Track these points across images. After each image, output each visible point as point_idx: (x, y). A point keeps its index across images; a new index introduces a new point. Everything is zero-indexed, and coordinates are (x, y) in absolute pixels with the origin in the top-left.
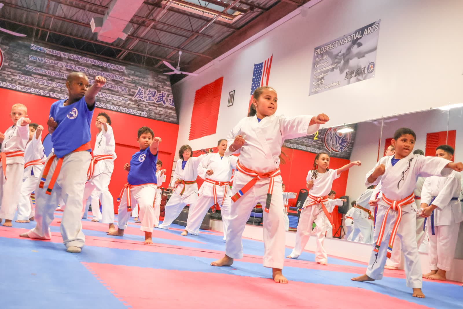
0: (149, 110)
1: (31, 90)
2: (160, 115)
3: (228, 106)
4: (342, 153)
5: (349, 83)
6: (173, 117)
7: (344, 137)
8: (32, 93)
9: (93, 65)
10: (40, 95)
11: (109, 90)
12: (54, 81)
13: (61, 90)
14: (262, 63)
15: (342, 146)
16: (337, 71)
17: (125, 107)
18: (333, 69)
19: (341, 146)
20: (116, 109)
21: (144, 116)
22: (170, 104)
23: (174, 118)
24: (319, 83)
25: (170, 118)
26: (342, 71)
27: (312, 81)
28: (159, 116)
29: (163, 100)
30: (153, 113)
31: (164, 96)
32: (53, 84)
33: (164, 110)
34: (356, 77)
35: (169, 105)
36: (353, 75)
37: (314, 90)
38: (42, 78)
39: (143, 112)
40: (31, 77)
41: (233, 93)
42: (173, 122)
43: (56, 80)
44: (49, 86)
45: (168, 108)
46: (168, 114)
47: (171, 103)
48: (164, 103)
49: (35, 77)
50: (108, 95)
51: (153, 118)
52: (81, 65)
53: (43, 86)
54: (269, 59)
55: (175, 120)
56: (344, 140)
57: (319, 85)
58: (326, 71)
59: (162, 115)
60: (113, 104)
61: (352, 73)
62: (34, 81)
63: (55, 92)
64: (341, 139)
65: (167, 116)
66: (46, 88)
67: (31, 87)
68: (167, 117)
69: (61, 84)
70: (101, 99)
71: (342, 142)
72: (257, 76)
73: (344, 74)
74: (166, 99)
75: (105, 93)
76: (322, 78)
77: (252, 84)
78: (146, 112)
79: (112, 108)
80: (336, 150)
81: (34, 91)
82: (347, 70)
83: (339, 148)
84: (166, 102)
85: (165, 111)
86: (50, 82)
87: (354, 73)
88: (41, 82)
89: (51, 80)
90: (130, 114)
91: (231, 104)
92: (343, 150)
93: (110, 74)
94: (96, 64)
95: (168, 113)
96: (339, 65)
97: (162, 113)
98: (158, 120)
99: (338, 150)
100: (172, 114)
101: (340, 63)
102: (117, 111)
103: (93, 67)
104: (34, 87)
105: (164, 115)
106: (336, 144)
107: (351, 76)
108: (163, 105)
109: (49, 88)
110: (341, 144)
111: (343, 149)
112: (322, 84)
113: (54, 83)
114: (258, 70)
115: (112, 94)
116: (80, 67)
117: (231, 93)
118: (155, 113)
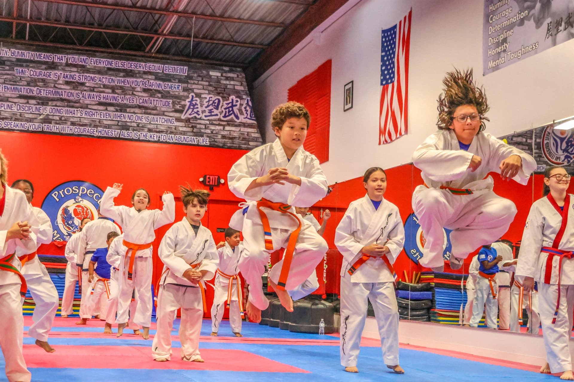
0: (212, 133)
1: (12, 124)
2: (232, 138)
3: (345, 111)
4: (569, 166)
5: (554, 43)
6: (254, 140)
7: (570, 137)
8: (14, 130)
9: (109, 69)
10: (27, 131)
11: (140, 107)
12: (47, 104)
13: (60, 119)
14: (395, 27)
15: (569, 153)
16: (530, 24)
17: (171, 133)
18: (521, 22)
19: (566, 154)
20: (156, 139)
21: (204, 143)
22: (246, 118)
23: (256, 141)
24: (499, 50)
25: (249, 141)
26: (538, 23)
27: (487, 48)
28: (231, 141)
29: (234, 113)
30: (220, 137)
31: (236, 105)
32: (47, 110)
33: (237, 129)
34: (566, 32)
35: (245, 121)
36: (561, 28)
37: (491, 64)
38: (28, 103)
39: (201, 138)
40: (10, 104)
41: (350, 85)
43: (50, 103)
44: (40, 115)
45: (244, 125)
46: (246, 136)
47: (249, 117)
48: (237, 117)
49: (15, 103)
50: (140, 115)
51: (221, 145)
52: (88, 71)
53: (31, 116)
54: (405, 18)
56: (571, 141)
57: (499, 53)
58: (511, 27)
59: (235, 138)
60: (150, 130)
61: (559, 24)
62: (15, 109)
63: (51, 123)
64: (566, 140)
65: (244, 139)
66: (36, 118)
67: (11, 119)
68: (243, 142)
69: (59, 108)
70: (128, 124)
71: (568, 146)
72: (389, 50)
73: (545, 26)
74: (240, 110)
75: (134, 113)
76: (505, 40)
77: (382, 66)
78: (208, 137)
79: (148, 138)
80: (558, 161)
81: (17, 125)
82: (549, 20)
83: (562, 158)
84: (239, 115)
85: (240, 131)
86: (42, 108)
87: (563, 24)
88: (27, 108)
89: (43, 104)
90: (180, 144)
91: (349, 105)
92: (571, 161)
93: (139, 80)
94: (114, 66)
95: (246, 133)
96: (533, 12)
97: (235, 135)
98: (229, 148)
99: (560, 162)
100: (253, 135)
101: (533, 7)
102: (158, 142)
103: (110, 73)
104: (16, 120)
105: (240, 138)
106: (557, 152)
107: (558, 29)
108: (236, 122)
109: (41, 117)
110: (565, 150)
111: (571, 159)
112: (505, 51)
113: (48, 108)
114: (390, 41)
115: (145, 113)
116: (88, 75)
117: (347, 87)
118: (224, 137)
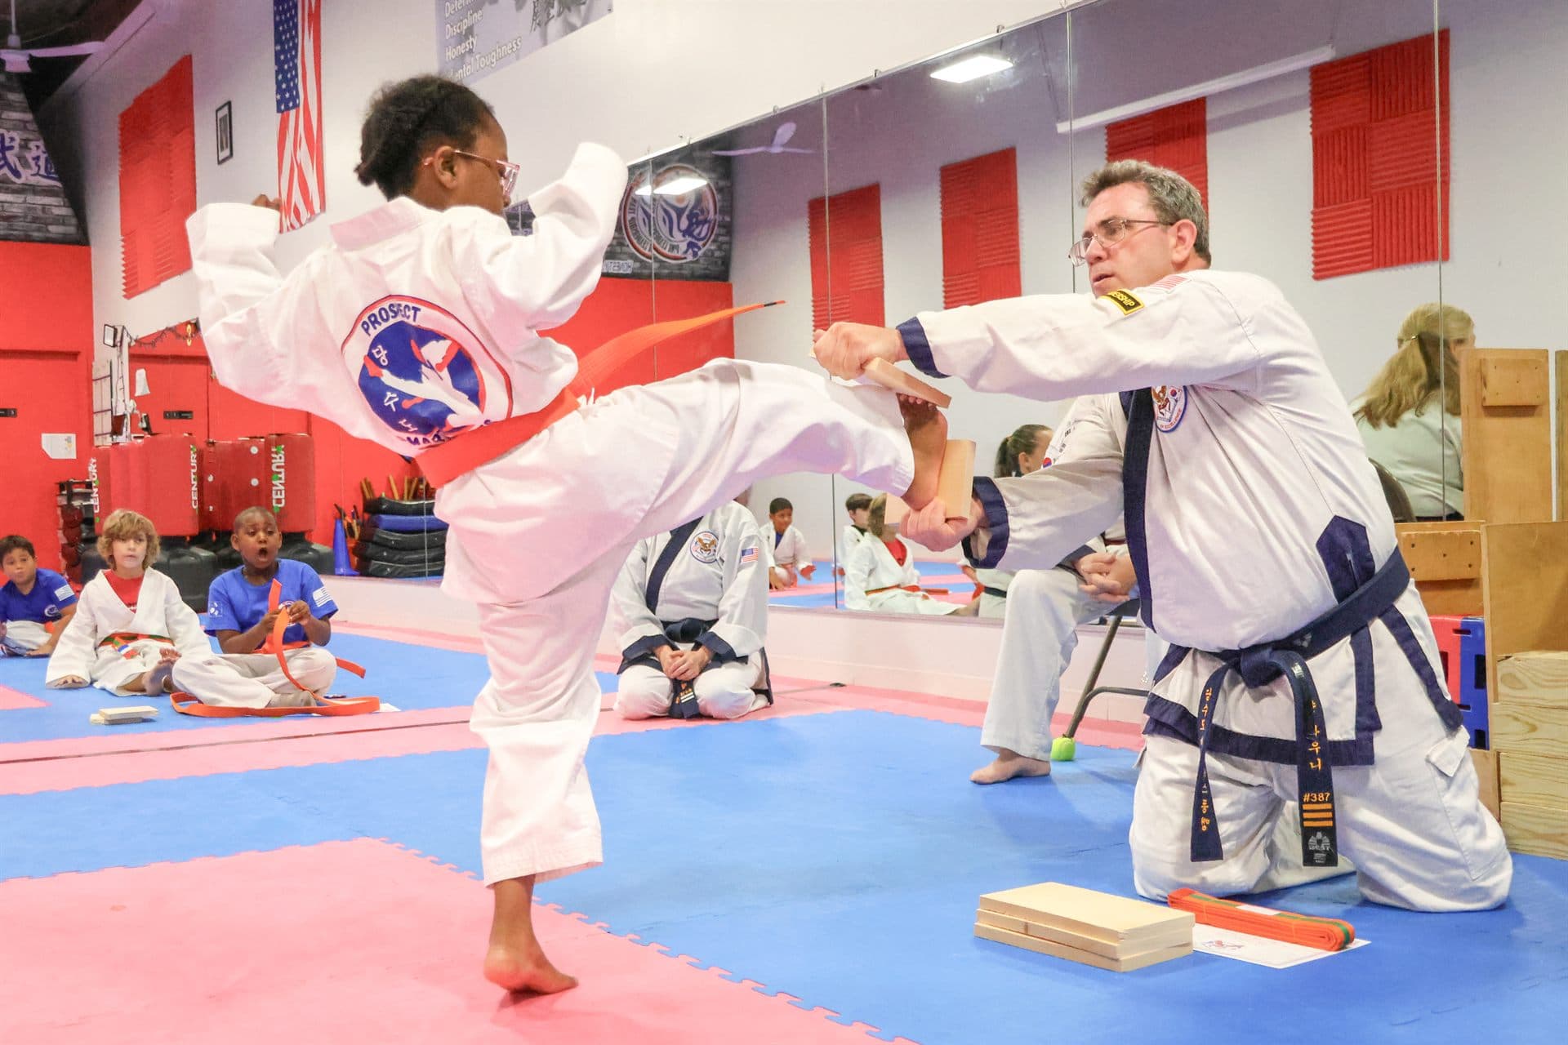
2: (9, 218)
3: (220, 162)
4: (697, 262)
5: (544, 42)
6: (60, 221)
7: (694, 208)
15: (693, 237)
19: (689, 239)
22: (38, 174)
23: (64, 224)
24: (461, 49)
25: (48, 224)
27: (443, 45)
28: (6, 223)
29: (7, 164)
31: (11, 148)
33: (19, 198)
34: (560, 20)
35: (34, 180)
36: (554, 12)
41: (226, 110)
42: (64, 241)
45: (34, 190)
46: (40, 213)
47: (42, 172)
48: (17, 174)
55: (72, 230)
56: (696, 215)
57: (462, 56)
58: (478, 5)
59: (15, 217)
61: (549, 3)
64: (687, 213)
65: (35, 220)
68: (34, 225)
71: (691, 225)
72: (287, 41)
73: (529, 8)
74: (21, 158)
76: (470, 31)
77: (277, 73)
80: (675, 254)
83: (683, 246)
84: (20, 168)
85: (25, 202)
87: (556, 4)
91: (226, 152)
92: (700, 253)
95: (40, 207)
97: (15, 210)
98: (5, 238)
99: (680, 254)
100: (56, 211)
105: (25, 217)
106: (672, 236)
107: (549, 14)
108: (14, 183)
110: (687, 232)
111: (700, 249)
112: (471, 51)
114: (287, 21)
117: (221, 114)
